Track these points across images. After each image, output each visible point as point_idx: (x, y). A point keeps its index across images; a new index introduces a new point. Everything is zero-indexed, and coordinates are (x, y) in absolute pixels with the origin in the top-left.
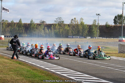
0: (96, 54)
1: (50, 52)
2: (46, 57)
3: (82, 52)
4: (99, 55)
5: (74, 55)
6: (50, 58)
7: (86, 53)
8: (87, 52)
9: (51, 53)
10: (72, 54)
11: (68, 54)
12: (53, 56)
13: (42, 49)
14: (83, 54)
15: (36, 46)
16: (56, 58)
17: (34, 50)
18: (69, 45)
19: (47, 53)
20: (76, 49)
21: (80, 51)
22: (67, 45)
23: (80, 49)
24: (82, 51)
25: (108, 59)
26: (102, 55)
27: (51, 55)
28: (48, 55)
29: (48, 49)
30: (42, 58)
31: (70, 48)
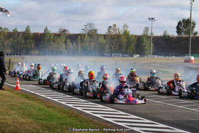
1: (126, 90)
3: (184, 87)
5: (169, 94)
6: (128, 102)
7: (192, 91)
8: (194, 88)
9: (129, 90)
10: (164, 90)
11: (154, 89)
12: (133, 96)
14: (186, 90)
15: (91, 75)
16: (139, 102)
17: (87, 83)
18: (155, 71)
19: (120, 90)
20: (172, 82)
22: (151, 73)
23: (180, 81)
24: (184, 84)
27: (128, 94)
28: (123, 94)
29: (121, 82)
31: (157, 78)
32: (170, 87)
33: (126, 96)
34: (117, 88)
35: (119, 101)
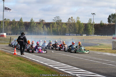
0: (77, 49)
1: (39, 47)
2: (36, 51)
3: (66, 47)
4: (79, 49)
5: (60, 50)
6: (39, 52)
12: (41, 50)
13: (33, 44)
16: (44, 52)
20: (62, 45)
21: (65, 46)
23: (65, 45)
24: (66, 46)
25: (87, 52)
26: (82, 50)
27: (39, 49)
28: (37, 49)
29: (37, 44)
30: (33, 52)
31: (57, 44)
32: (61, 47)
33: (38, 50)
34: (36, 46)
35: (35, 52)
